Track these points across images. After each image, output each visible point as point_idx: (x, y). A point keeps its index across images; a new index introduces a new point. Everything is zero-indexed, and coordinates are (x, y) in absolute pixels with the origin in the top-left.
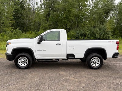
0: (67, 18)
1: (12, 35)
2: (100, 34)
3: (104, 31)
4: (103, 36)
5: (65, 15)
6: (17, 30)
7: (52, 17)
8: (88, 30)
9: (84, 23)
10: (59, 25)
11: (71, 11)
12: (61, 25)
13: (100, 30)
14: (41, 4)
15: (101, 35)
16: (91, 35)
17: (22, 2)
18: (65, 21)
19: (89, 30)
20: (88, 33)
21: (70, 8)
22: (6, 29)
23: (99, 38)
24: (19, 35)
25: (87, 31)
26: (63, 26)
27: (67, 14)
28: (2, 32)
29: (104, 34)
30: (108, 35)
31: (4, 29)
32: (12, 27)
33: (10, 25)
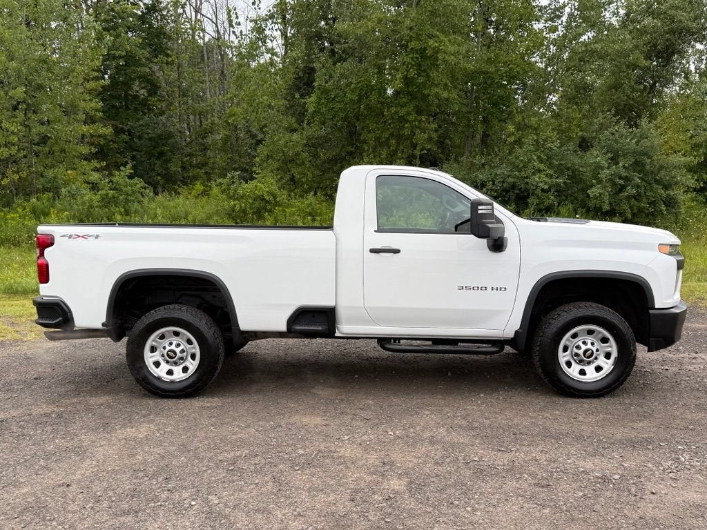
0: (413, 96)
1: (91, 206)
2: (614, 184)
3: (638, 165)
4: (637, 197)
5: (399, 75)
6: (121, 176)
7: (325, 92)
8: (541, 161)
9: (518, 119)
10: (364, 142)
11: (437, 51)
12: (377, 139)
13: (614, 160)
14: (255, 21)
15: (622, 188)
16: (559, 191)
17: (152, 9)
18: (403, 112)
19: (548, 161)
20: (540, 181)
21: (431, 36)
22: (60, 172)
23: (606, 207)
24: (136, 206)
25: (539, 171)
26: (393, 142)
27: (412, 73)
28: (38, 191)
29: (638, 186)
30: (666, 187)
31: (50, 173)
32: (95, 164)
33: (84, 150)
